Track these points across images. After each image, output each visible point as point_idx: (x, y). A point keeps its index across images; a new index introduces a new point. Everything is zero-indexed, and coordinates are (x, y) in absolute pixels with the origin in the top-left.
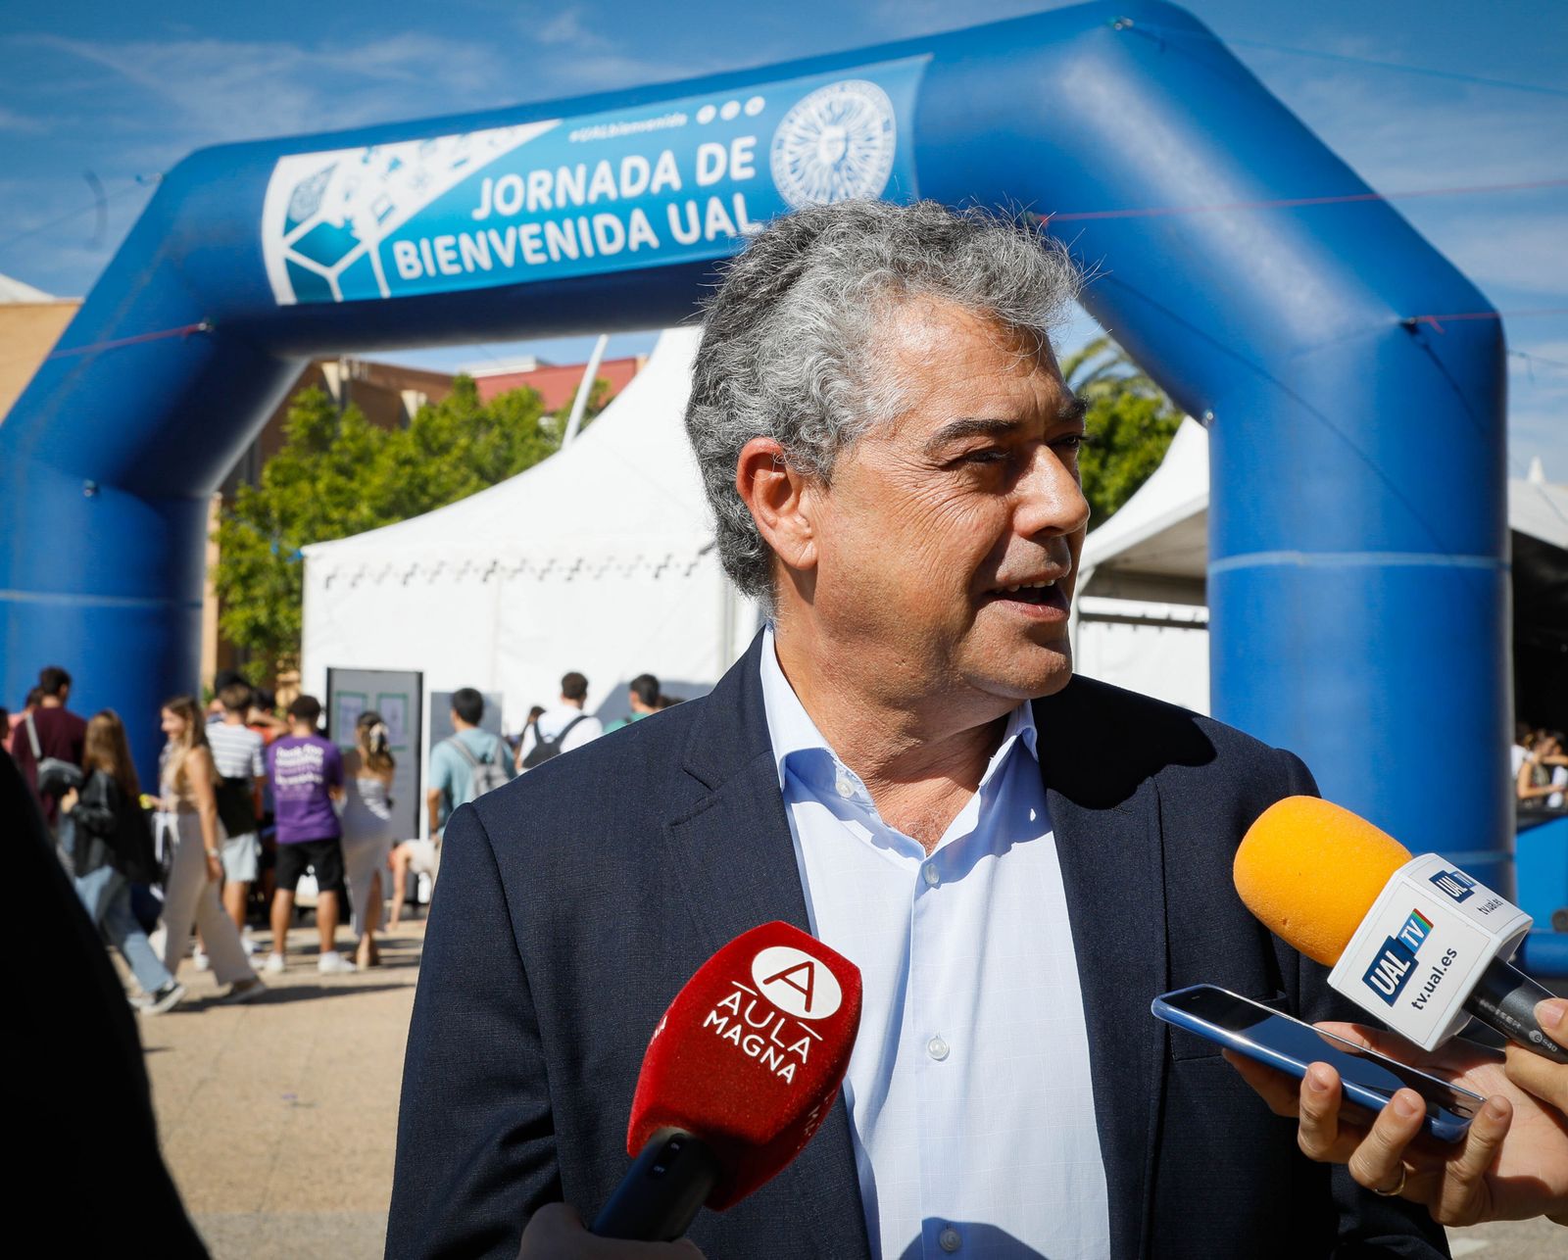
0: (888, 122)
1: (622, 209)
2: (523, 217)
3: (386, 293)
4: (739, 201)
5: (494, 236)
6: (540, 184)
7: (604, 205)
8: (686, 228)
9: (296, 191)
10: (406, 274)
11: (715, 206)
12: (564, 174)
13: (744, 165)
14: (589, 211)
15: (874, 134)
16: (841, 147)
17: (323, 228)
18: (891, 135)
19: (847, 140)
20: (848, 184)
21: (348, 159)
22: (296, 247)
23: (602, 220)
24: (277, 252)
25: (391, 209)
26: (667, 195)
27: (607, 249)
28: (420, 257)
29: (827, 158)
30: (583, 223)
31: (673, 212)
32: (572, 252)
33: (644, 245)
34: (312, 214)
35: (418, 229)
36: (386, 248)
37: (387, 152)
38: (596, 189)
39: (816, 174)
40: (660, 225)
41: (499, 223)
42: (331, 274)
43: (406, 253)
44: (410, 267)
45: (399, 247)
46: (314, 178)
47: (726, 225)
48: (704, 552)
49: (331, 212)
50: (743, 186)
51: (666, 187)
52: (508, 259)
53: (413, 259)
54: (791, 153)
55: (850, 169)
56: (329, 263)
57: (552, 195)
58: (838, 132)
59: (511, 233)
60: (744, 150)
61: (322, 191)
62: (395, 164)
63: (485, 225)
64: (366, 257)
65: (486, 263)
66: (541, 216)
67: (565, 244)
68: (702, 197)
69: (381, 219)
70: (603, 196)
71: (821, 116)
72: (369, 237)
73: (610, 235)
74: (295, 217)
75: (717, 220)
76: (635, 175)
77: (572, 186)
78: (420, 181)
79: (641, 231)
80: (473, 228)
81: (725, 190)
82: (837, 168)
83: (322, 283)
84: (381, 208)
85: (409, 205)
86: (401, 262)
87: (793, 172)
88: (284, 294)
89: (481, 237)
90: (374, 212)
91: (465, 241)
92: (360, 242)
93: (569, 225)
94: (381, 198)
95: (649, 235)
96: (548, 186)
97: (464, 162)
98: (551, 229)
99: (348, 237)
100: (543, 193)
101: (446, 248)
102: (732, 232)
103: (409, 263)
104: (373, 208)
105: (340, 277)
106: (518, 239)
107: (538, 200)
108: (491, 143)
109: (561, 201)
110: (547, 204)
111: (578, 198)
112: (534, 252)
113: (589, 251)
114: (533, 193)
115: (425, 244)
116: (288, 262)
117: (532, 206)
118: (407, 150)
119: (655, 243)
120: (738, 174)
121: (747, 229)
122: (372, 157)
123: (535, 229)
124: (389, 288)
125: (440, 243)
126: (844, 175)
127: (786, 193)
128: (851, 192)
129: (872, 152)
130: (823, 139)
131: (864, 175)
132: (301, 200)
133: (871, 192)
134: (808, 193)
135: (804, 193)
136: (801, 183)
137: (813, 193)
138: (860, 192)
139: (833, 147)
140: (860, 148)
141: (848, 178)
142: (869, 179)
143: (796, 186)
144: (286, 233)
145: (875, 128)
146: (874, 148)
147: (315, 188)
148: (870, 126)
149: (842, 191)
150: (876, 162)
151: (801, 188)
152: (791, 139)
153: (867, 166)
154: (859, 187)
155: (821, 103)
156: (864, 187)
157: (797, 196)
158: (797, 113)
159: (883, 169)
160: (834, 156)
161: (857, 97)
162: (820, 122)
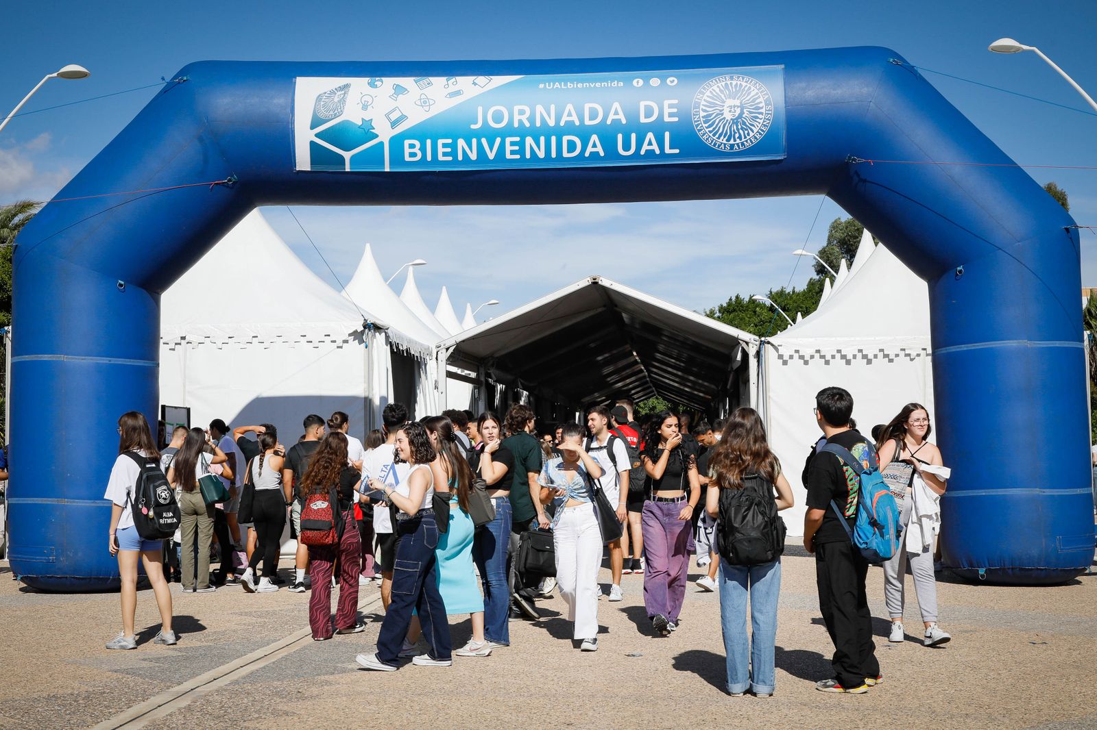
0: (769, 99)
1: (583, 132)
2: (509, 131)
3: (387, 169)
4: (667, 135)
5: (484, 141)
6: (522, 112)
7: (570, 129)
8: (627, 147)
9: (319, 98)
10: (407, 158)
11: (650, 136)
12: (539, 109)
13: (671, 115)
14: (559, 132)
15: (761, 105)
16: (738, 111)
17: (346, 124)
18: (771, 107)
19: (742, 107)
20: (741, 131)
21: (359, 85)
22: (317, 135)
23: (566, 138)
24: (304, 139)
25: (403, 118)
26: (617, 126)
27: (565, 154)
28: (423, 149)
29: (728, 116)
30: (553, 139)
31: (620, 137)
32: (541, 154)
33: (594, 155)
35: (421, 133)
36: (397, 142)
38: (565, 118)
39: (721, 125)
40: (608, 143)
41: (489, 133)
42: (347, 155)
43: (412, 146)
44: (413, 155)
45: (407, 142)
47: (655, 147)
49: (352, 114)
50: (670, 127)
51: (616, 122)
52: (491, 156)
53: (416, 150)
54: (704, 111)
55: (744, 123)
56: (347, 148)
57: (532, 119)
58: (737, 102)
59: (498, 140)
60: (670, 106)
61: (343, 101)
62: (399, 90)
63: (478, 135)
64: (382, 143)
65: (473, 156)
66: (522, 132)
67: (537, 151)
68: (642, 130)
69: (394, 124)
70: (570, 124)
72: (384, 134)
73: (572, 146)
74: (322, 115)
75: (650, 144)
78: (425, 102)
79: (595, 146)
80: (469, 135)
81: (658, 129)
82: (735, 121)
83: (341, 160)
84: (394, 117)
85: (416, 116)
86: (407, 151)
87: (705, 122)
88: (303, 162)
89: (474, 141)
90: (389, 119)
91: (461, 143)
92: (377, 136)
93: (542, 139)
94: (394, 110)
95: (600, 149)
96: (528, 114)
97: (458, 93)
98: (529, 141)
99: (367, 133)
100: (524, 118)
101: (445, 145)
102: (658, 152)
103: (413, 154)
104: (387, 116)
105: (353, 159)
106: (502, 145)
107: (520, 121)
108: (475, 84)
109: (538, 124)
110: (527, 125)
111: (552, 123)
112: (512, 152)
113: (554, 155)
114: (516, 118)
115: (429, 142)
116: (312, 144)
117: (516, 125)
118: (407, 82)
119: (602, 154)
120: (667, 119)
121: (668, 151)
122: (377, 83)
123: (517, 139)
124: (391, 166)
125: (440, 142)
126: (740, 127)
127: (700, 134)
128: (743, 137)
129: (760, 116)
130: (727, 105)
131: (752, 127)
132: (324, 106)
133: (756, 138)
134: (714, 135)
135: (711, 135)
136: (711, 129)
137: (717, 136)
138: (748, 137)
139: (733, 110)
140: (751, 113)
141: (742, 128)
142: (755, 131)
143: (707, 130)
144: (312, 127)
145: (761, 102)
146: (762, 113)
147: (336, 100)
148: (757, 101)
149: (737, 135)
150: (761, 121)
151: (710, 132)
152: (703, 102)
153: (755, 123)
154: (748, 134)
155: (720, 85)
156: (751, 134)
157: (706, 135)
158: (704, 89)
159: (765, 125)
160: (734, 115)
161: (744, 84)
162: (722, 96)
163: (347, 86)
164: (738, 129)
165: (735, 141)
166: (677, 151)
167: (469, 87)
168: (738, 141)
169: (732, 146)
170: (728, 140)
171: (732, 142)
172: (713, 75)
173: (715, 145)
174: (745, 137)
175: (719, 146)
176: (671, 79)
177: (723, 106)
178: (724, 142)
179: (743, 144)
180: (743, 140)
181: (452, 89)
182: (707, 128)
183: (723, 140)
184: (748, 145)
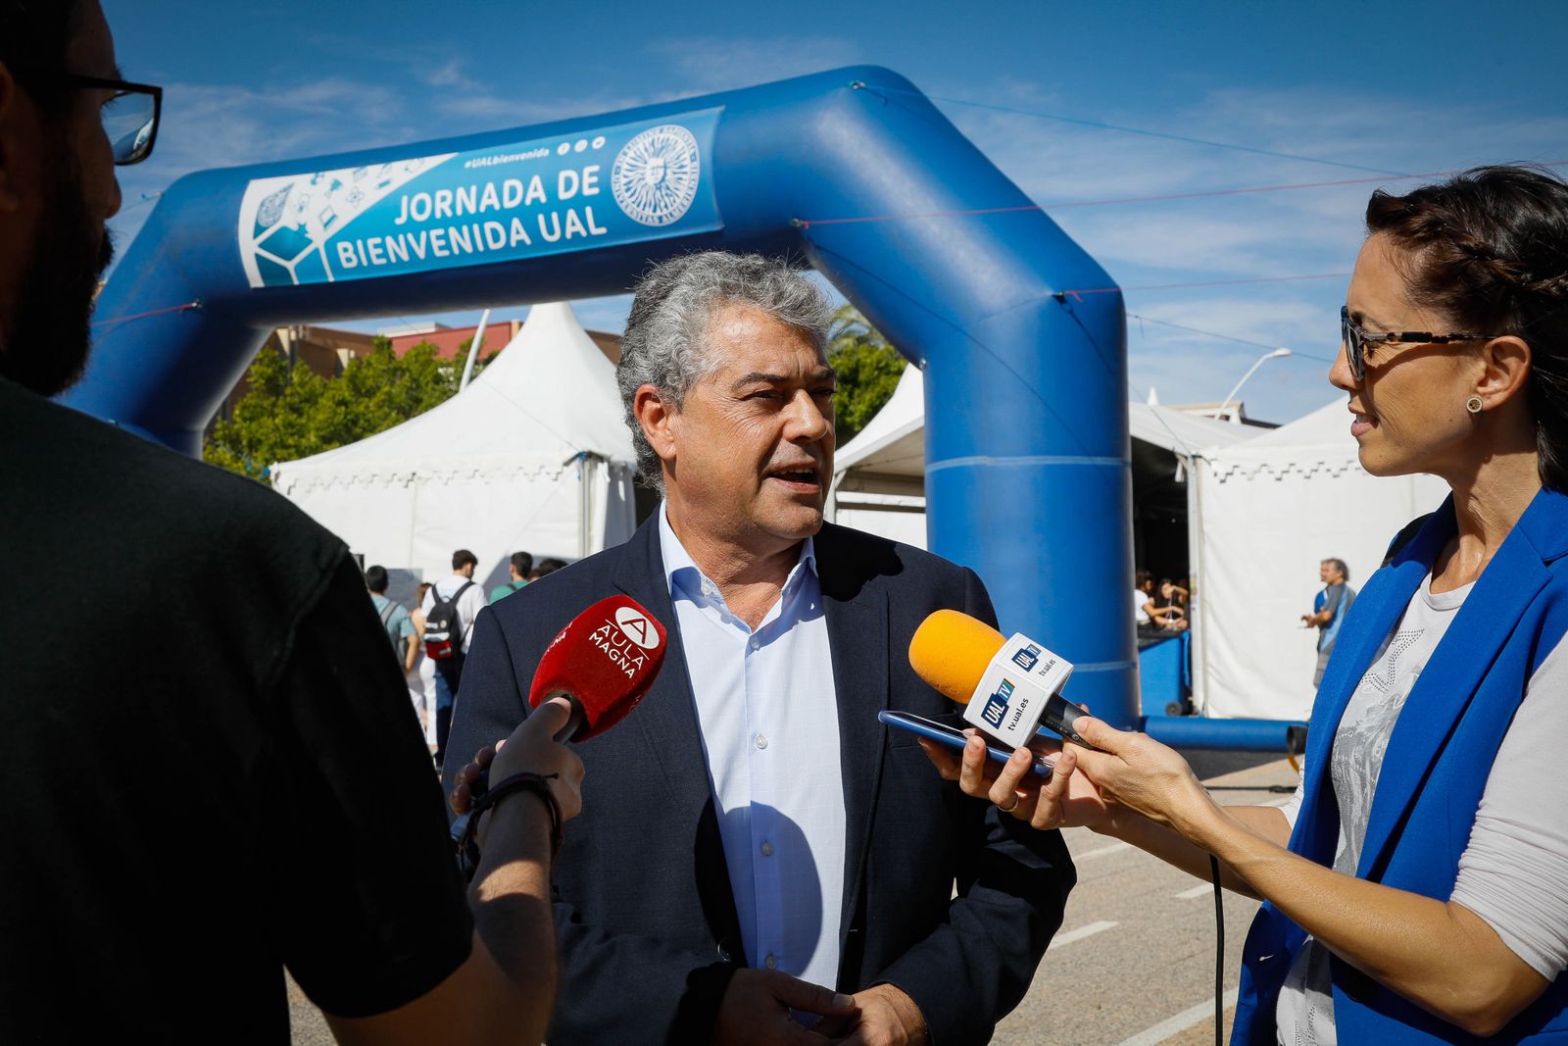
0: (694, 154)
1: (504, 217)
2: (432, 223)
3: (331, 279)
4: (589, 211)
5: (410, 237)
6: (444, 199)
7: (491, 214)
8: (551, 232)
9: (262, 205)
10: (346, 265)
11: (572, 214)
12: (461, 192)
13: (591, 186)
14: (481, 218)
15: (685, 163)
16: (661, 172)
17: (284, 230)
18: (697, 164)
19: (665, 167)
20: (666, 198)
21: (301, 181)
22: (261, 246)
23: (488, 226)
24: (249, 249)
25: (334, 217)
26: (537, 207)
27: (493, 246)
28: (356, 252)
29: (651, 180)
30: (476, 227)
31: (541, 218)
32: (469, 249)
33: (520, 243)
34: (275, 222)
35: (355, 231)
36: (331, 245)
37: (330, 176)
38: (485, 202)
39: (644, 193)
40: (531, 228)
41: (413, 227)
42: (290, 266)
43: (346, 250)
44: (349, 260)
45: (340, 246)
46: (276, 195)
47: (579, 228)
48: (567, 464)
49: (289, 220)
50: (591, 200)
51: (536, 201)
52: (421, 253)
53: (350, 254)
54: (625, 176)
55: (668, 188)
56: (289, 258)
57: (453, 207)
58: (660, 162)
59: (423, 235)
60: (592, 174)
61: (283, 204)
62: (336, 185)
63: (404, 229)
64: (317, 251)
65: (405, 257)
66: (444, 222)
67: (463, 242)
68: (562, 208)
69: (326, 225)
70: (490, 208)
71: (646, 150)
72: (318, 238)
73: (496, 237)
74: (262, 224)
75: (574, 225)
76: (513, 196)
77: (466, 200)
78: (355, 197)
79: (519, 233)
80: (395, 232)
81: (579, 203)
82: (658, 187)
83: (285, 272)
84: (326, 218)
85: (347, 215)
86: (343, 256)
87: (627, 190)
88: (256, 280)
89: (401, 238)
90: (321, 220)
91: (389, 240)
92: (313, 242)
93: (465, 229)
94: (326, 210)
95: (524, 236)
96: (449, 200)
97: (387, 183)
98: (453, 232)
99: (300, 238)
100: (446, 206)
101: (375, 246)
102: (584, 233)
103: (348, 258)
104: (320, 217)
105: (297, 268)
106: (428, 239)
107: (442, 210)
108: (407, 169)
109: (459, 212)
110: (449, 213)
111: (472, 210)
112: (440, 248)
113: (481, 248)
114: (439, 205)
115: (359, 243)
116: (258, 256)
117: (438, 215)
118: (345, 175)
119: (528, 241)
120: (587, 192)
121: (595, 231)
122: (319, 180)
123: (441, 232)
124: (334, 275)
125: (371, 242)
126: (664, 193)
127: (623, 207)
128: (669, 205)
129: (684, 176)
130: (648, 166)
131: (678, 192)
132: (266, 211)
133: (683, 205)
134: (638, 206)
135: (635, 206)
136: (633, 199)
137: (642, 206)
138: (675, 205)
139: (655, 172)
140: (675, 173)
141: (667, 195)
142: (682, 195)
143: (630, 201)
144: (256, 236)
145: (685, 159)
146: (685, 173)
147: (277, 202)
148: (682, 158)
149: (663, 204)
150: (687, 183)
151: (633, 203)
152: (625, 166)
153: (680, 187)
154: (675, 202)
155: (646, 142)
156: (678, 201)
157: (630, 208)
158: (629, 148)
159: (691, 188)
160: (656, 179)
161: (672, 137)
162: (645, 154)
163: (287, 190)
164: (663, 197)
165: (662, 211)
166: (603, 230)
167: (402, 172)
168: (665, 211)
169: (660, 218)
170: (654, 211)
171: (659, 213)
172: (642, 130)
173: (641, 218)
174: (672, 206)
175: (647, 219)
176: (598, 139)
177: (646, 168)
178: (651, 214)
179: (671, 215)
180: (671, 209)
181: (384, 178)
182: (629, 198)
183: (649, 211)
184: (678, 215)
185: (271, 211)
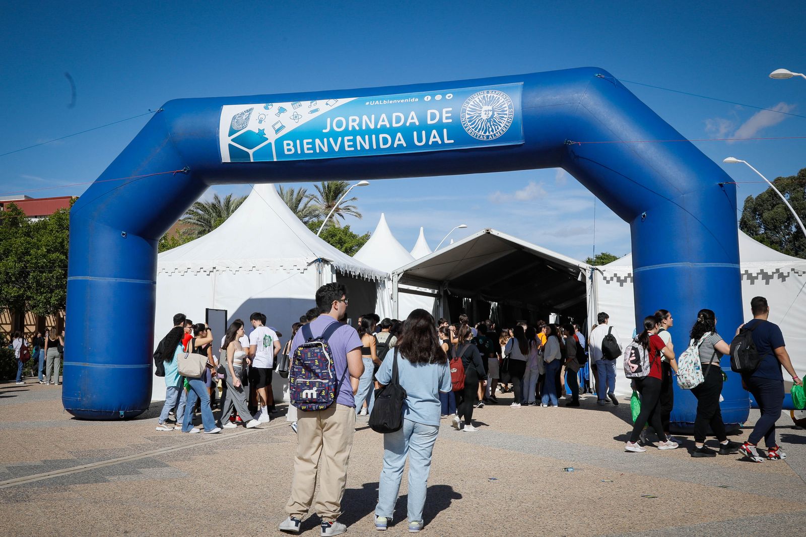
0: (511, 105)
1: (392, 132)
2: (346, 133)
3: (275, 160)
4: (445, 131)
5: (331, 140)
6: (354, 121)
7: (383, 130)
8: (420, 140)
9: (234, 118)
10: (286, 153)
11: (434, 132)
12: (365, 118)
13: (447, 118)
14: (377, 132)
15: (505, 109)
16: (491, 113)
17: (249, 132)
18: (512, 110)
19: (493, 111)
20: (493, 127)
21: (258, 108)
22: (232, 140)
23: (381, 136)
24: (225, 142)
25: (283, 127)
26: (413, 127)
27: (382, 146)
28: (295, 146)
29: (484, 117)
30: (374, 136)
31: (415, 133)
32: (367, 147)
33: (400, 146)
34: (243, 128)
35: (294, 135)
36: (279, 142)
37: (276, 106)
38: (380, 123)
39: (480, 123)
40: (409, 139)
41: (334, 135)
42: (251, 152)
43: (289, 145)
44: (289, 150)
45: (285, 142)
46: (243, 114)
47: (438, 139)
48: (310, 264)
49: (253, 126)
50: (447, 126)
51: (413, 124)
52: (336, 149)
53: (291, 147)
54: (469, 114)
55: (495, 121)
56: (250, 148)
57: (360, 125)
58: (490, 108)
59: (340, 139)
60: (447, 112)
61: (248, 119)
62: (282, 110)
63: (328, 135)
64: (270, 144)
65: (326, 150)
66: (354, 133)
67: (364, 144)
68: (429, 129)
69: (277, 131)
70: (383, 126)
71: (480, 101)
72: (272, 137)
73: (385, 141)
74: (235, 128)
75: (435, 137)
76: (398, 121)
77: (369, 122)
78: (296, 117)
79: (400, 140)
80: (322, 136)
81: (439, 127)
82: (489, 120)
83: (248, 154)
84: (277, 127)
85: (290, 126)
86: (286, 148)
87: (469, 122)
88: (226, 157)
89: (325, 140)
90: (274, 128)
91: (317, 141)
92: (267, 139)
93: (367, 137)
94: (277, 123)
95: (403, 142)
96: (357, 122)
97: (316, 110)
98: (359, 138)
99: (261, 137)
100: (355, 124)
101: (308, 144)
102: (440, 142)
103: (289, 148)
104: (273, 126)
105: (255, 153)
106: (343, 141)
107: (353, 126)
108: (327, 104)
109: (364, 128)
110: (357, 128)
111: (372, 126)
112: (349, 146)
113: (375, 147)
114: (351, 124)
115: (298, 142)
116: (230, 145)
117: (350, 129)
118: (287, 105)
119: (405, 145)
120: (445, 121)
121: (446, 141)
122: (270, 107)
123: (351, 138)
124: (277, 157)
125: (305, 141)
126: (492, 124)
127: (466, 129)
128: (494, 130)
129: (505, 116)
130: (483, 110)
131: (500, 124)
132: (237, 122)
133: (503, 130)
134: (475, 130)
135: (473, 130)
136: (473, 126)
137: (477, 130)
138: (498, 130)
139: (487, 113)
140: (499, 114)
141: (493, 125)
142: (502, 126)
143: (471, 127)
144: (229, 136)
145: (506, 107)
146: (506, 114)
147: (244, 118)
148: (503, 106)
149: (490, 129)
150: (506, 119)
151: (473, 128)
152: (468, 109)
153: (502, 121)
154: (498, 128)
155: (479, 97)
156: (500, 128)
157: (470, 130)
158: (469, 100)
159: (508, 122)
160: (488, 116)
161: (495, 96)
162: (481, 104)
163: (251, 109)
164: (491, 126)
165: (489, 133)
166: (452, 141)
167: (324, 106)
168: (491, 133)
169: (488, 137)
170: (485, 133)
171: (487, 134)
172: (476, 91)
173: (477, 136)
174: (496, 131)
175: (479, 137)
176: (449, 95)
177: (481, 111)
178: (483, 134)
179: (495, 135)
180: (495, 132)
181: (313, 108)
182: (470, 125)
183: (481, 133)
184: (498, 135)
185: (241, 122)
